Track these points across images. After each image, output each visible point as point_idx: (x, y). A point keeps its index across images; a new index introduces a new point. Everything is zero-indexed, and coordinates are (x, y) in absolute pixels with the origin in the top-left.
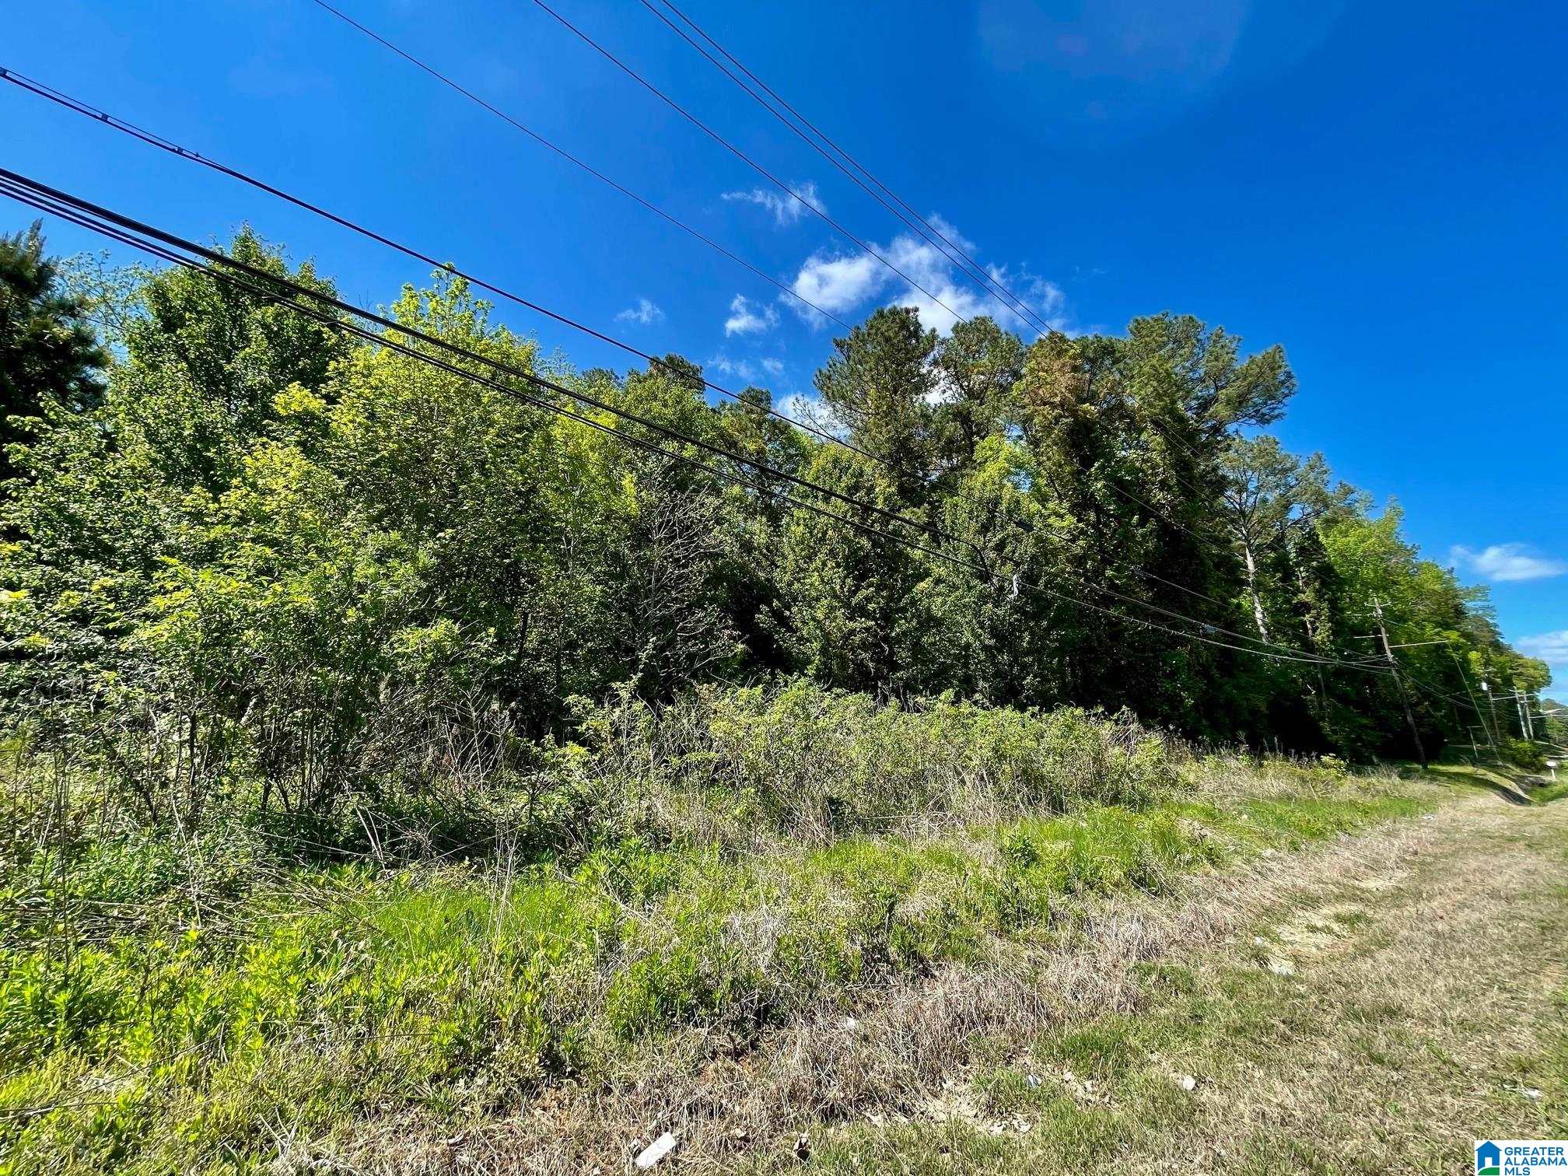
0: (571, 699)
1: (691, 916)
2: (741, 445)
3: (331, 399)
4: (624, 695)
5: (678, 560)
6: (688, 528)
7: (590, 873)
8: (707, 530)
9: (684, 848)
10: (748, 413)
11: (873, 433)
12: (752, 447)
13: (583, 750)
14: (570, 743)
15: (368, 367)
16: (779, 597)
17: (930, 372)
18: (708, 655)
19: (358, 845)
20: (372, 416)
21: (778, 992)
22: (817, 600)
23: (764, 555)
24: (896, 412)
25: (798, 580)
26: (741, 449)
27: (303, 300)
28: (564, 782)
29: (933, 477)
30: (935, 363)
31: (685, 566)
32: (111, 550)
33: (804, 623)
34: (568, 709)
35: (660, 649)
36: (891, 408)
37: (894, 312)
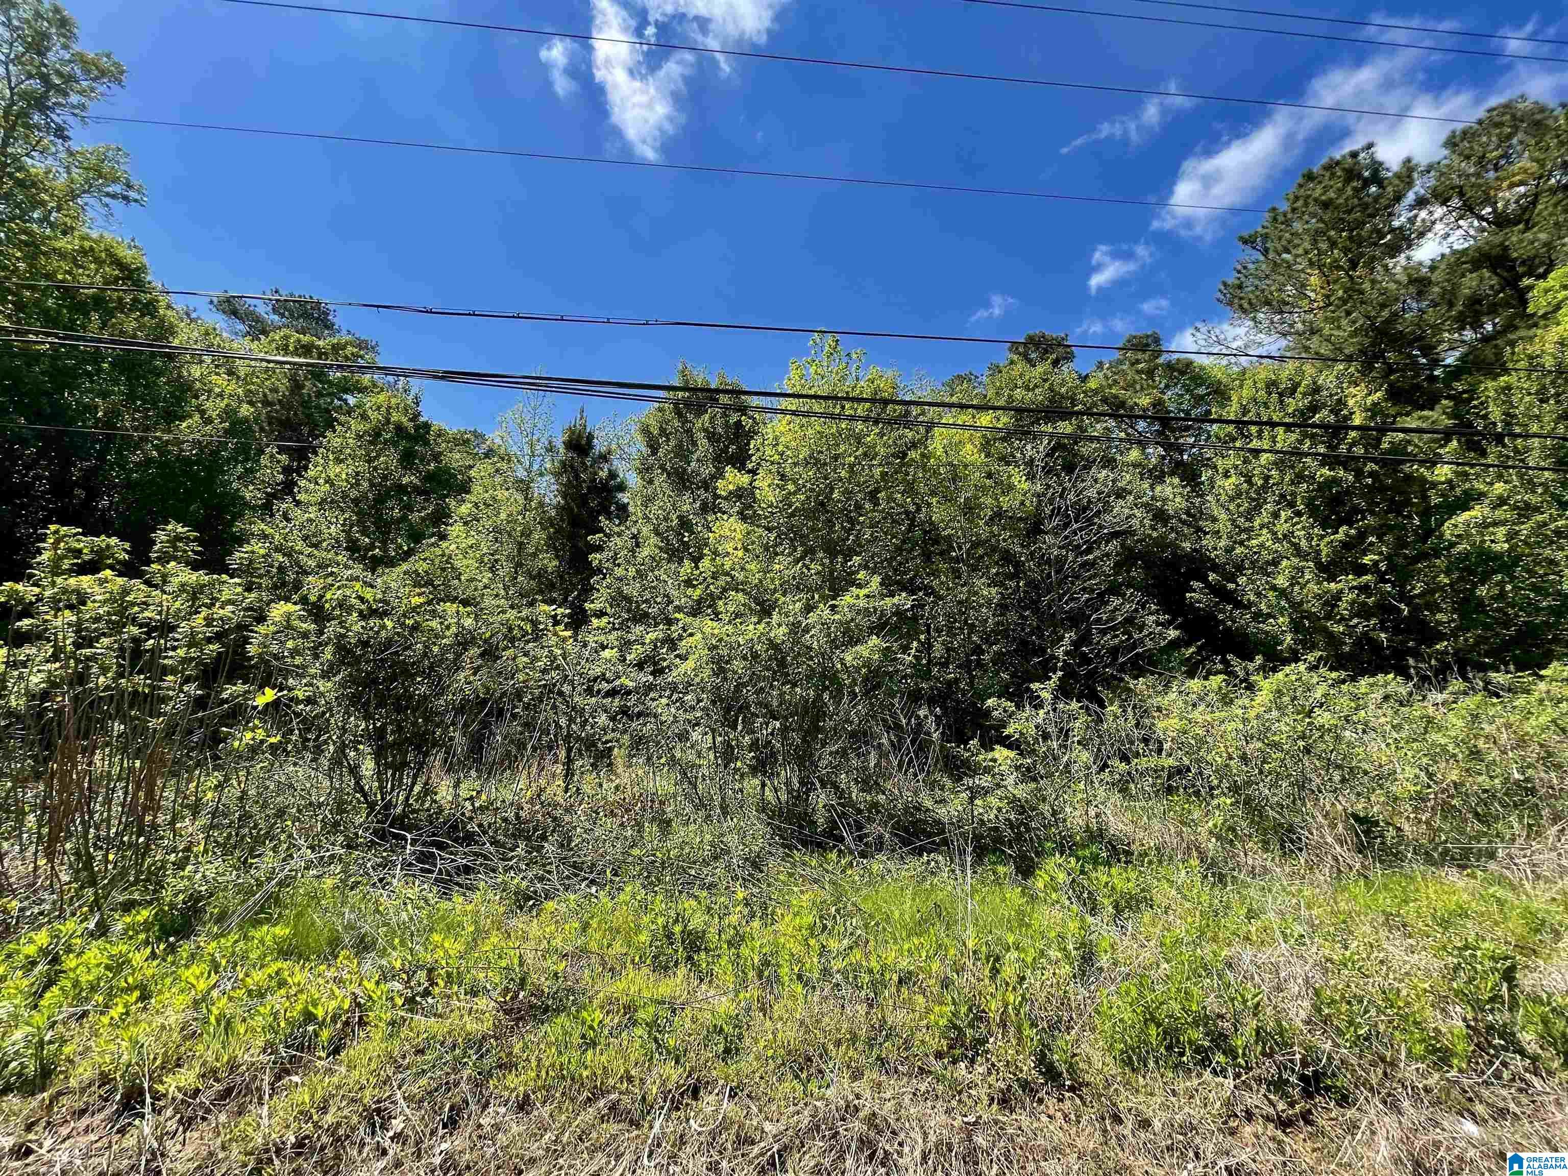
0: (990, 702)
1: (1178, 942)
2: (1130, 403)
3: (753, 472)
4: (1046, 695)
5: (1078, 546)
6: (1085, 509)
7: (1047, 878)
8: (1107, 508)
9: (1150, 862)
10: (1133, 364)
11: (1326, 332)
12: (1145, 401)
13: (1012, 754)
14: (997, 747)
15: (776, 438)
16: (1215, 568)
17: (1412, 220)
18: (1134, 646)
19: (833, 835)
20: (783, 477)
21: (1330, 1058)
22: (1275, 563)
23: (1184, 522)
24: (1362, 292)
25: (1241, 543)
26: (1132, 408)
27: (724, 399)
28: (998, 786)
29: (1449, 361)
30: (1421, 203)
31: (1089, 551)
32: (646, 615)
33: (1258, 594)
34: (987, 713)
35: (1076, 644)
36: (1353, 291)
37: (1330, 167)
